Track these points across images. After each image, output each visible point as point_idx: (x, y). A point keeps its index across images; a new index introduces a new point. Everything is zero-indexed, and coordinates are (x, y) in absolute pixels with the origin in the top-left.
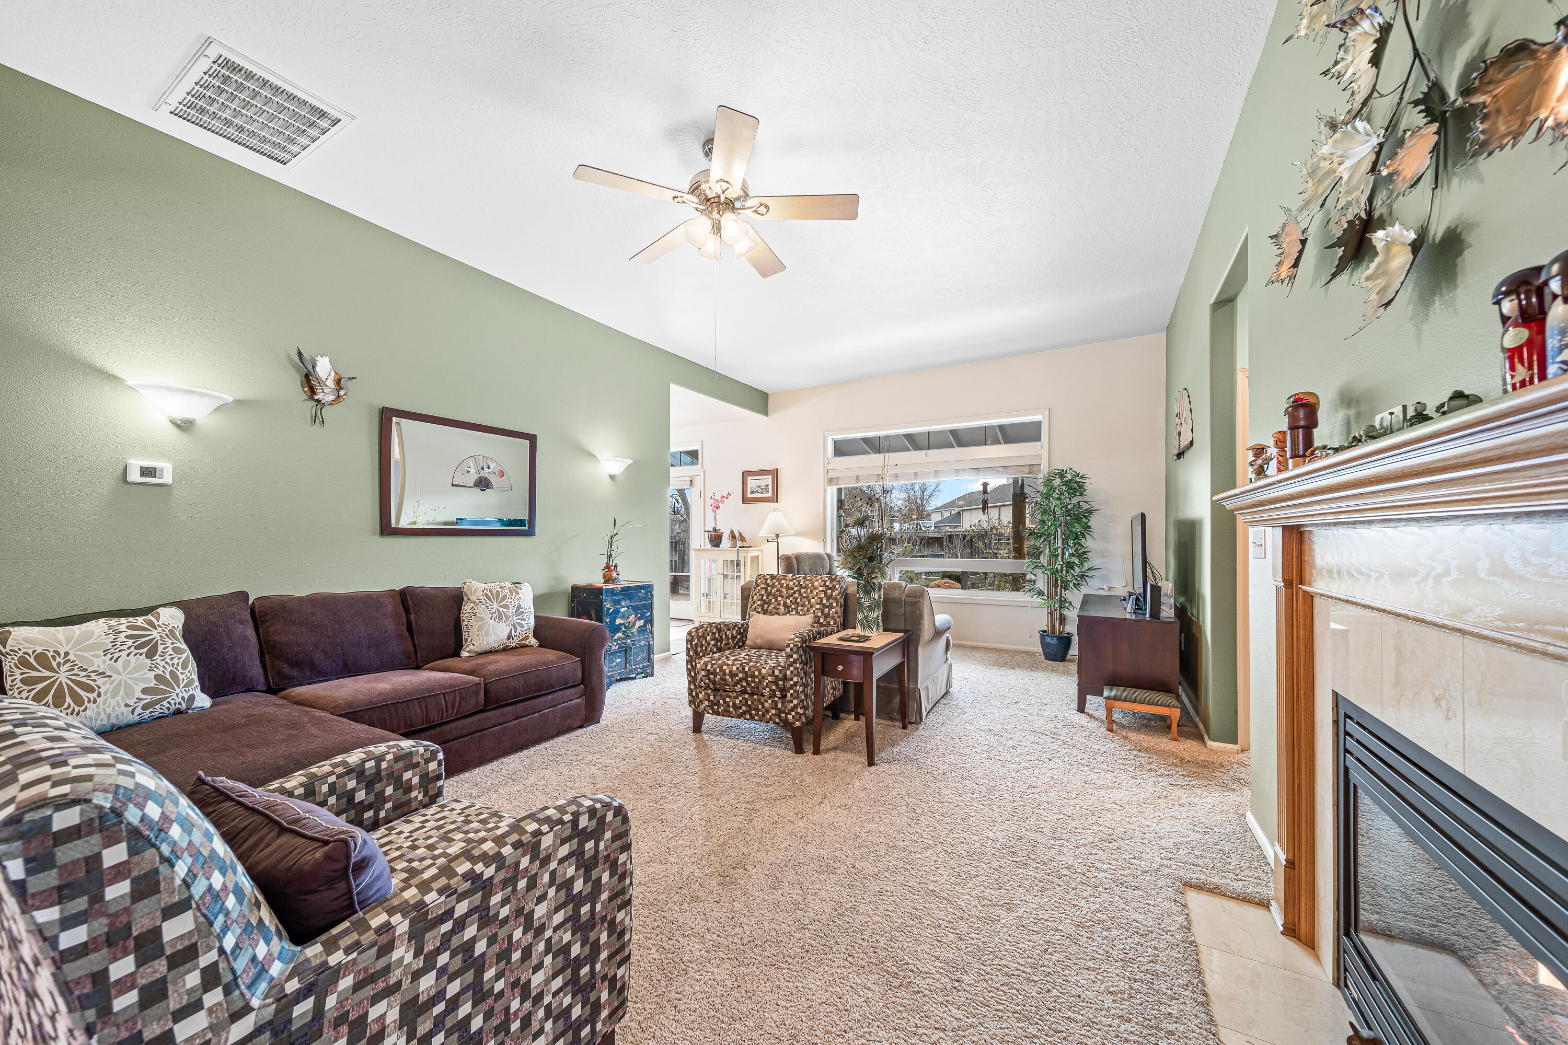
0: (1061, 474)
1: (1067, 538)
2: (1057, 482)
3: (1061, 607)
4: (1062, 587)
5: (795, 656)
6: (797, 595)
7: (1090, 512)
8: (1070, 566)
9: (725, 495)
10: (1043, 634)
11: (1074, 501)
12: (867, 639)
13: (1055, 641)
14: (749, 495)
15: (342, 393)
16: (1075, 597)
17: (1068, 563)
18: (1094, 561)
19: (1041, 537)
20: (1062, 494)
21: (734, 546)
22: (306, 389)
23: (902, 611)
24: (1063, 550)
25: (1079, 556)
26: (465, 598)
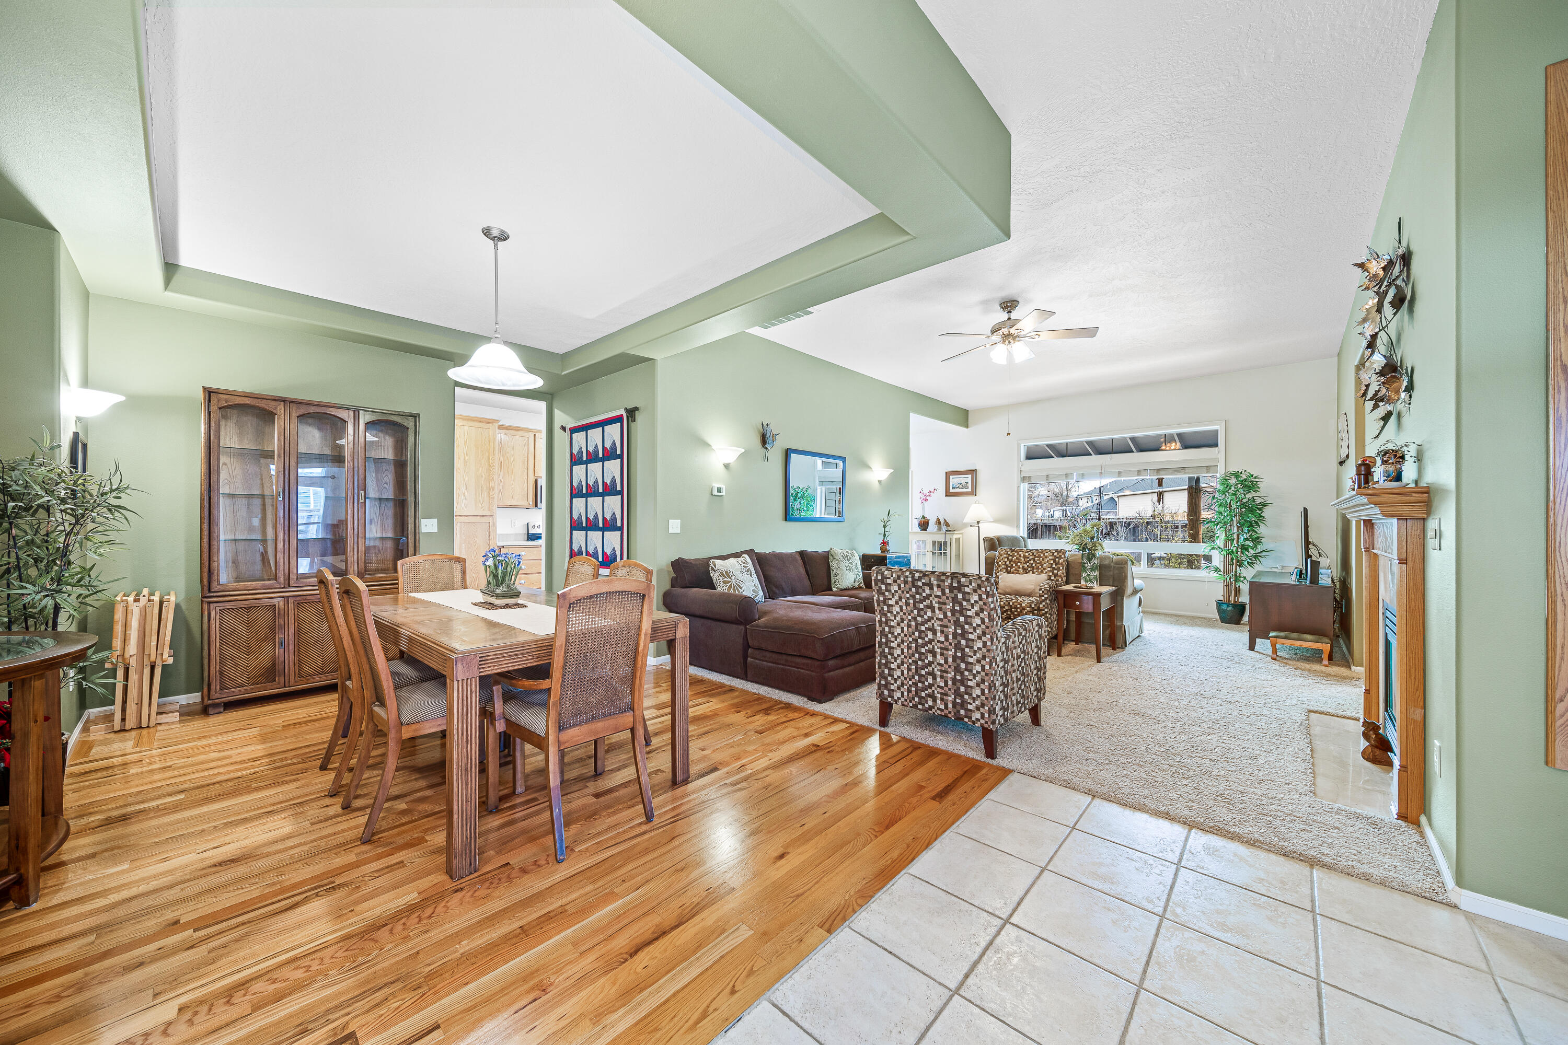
0: (1237, 475)
1: (1243, 525)
2: (1233, 481)
3: (1236, 581)
4: (1237, 565)
5: (1046, 596)
6: (1032, 562)
7: (1264, 505)
8: (1244, 548)
9: (932, 490)
10: (1219, 604)
11: (1249, 496)
12: (1091, 588)
13: (1230, 608)
14: (951, 490)
15: (774, 442)
16: (1248, 573)
17: (1243, 545)
18: (1266, 544)
19: (1218, 524)
20: (1238, 490)
21: (940, 529)
22: (762, 443)
23: (1111, 573)
24: (1238, 535)
25: (1253, 540)
26: (831, 558)
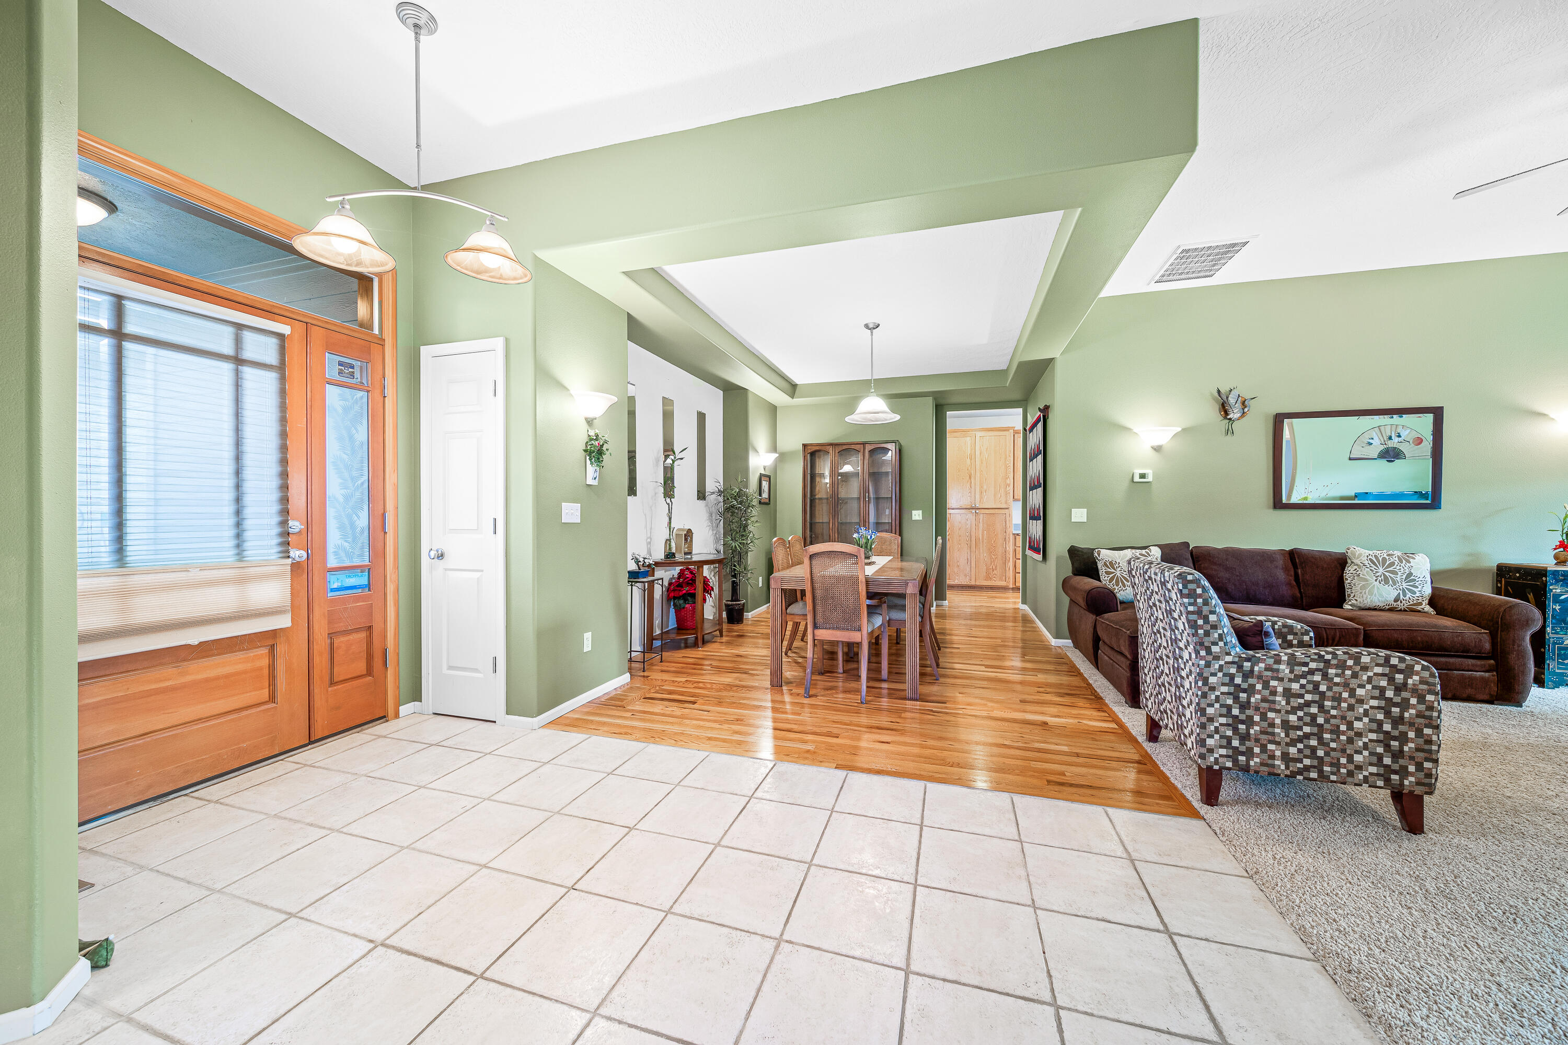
15: (1246, 410)
22: (1223, 413)
26: (1349, 561)
